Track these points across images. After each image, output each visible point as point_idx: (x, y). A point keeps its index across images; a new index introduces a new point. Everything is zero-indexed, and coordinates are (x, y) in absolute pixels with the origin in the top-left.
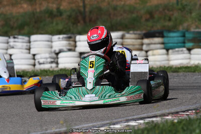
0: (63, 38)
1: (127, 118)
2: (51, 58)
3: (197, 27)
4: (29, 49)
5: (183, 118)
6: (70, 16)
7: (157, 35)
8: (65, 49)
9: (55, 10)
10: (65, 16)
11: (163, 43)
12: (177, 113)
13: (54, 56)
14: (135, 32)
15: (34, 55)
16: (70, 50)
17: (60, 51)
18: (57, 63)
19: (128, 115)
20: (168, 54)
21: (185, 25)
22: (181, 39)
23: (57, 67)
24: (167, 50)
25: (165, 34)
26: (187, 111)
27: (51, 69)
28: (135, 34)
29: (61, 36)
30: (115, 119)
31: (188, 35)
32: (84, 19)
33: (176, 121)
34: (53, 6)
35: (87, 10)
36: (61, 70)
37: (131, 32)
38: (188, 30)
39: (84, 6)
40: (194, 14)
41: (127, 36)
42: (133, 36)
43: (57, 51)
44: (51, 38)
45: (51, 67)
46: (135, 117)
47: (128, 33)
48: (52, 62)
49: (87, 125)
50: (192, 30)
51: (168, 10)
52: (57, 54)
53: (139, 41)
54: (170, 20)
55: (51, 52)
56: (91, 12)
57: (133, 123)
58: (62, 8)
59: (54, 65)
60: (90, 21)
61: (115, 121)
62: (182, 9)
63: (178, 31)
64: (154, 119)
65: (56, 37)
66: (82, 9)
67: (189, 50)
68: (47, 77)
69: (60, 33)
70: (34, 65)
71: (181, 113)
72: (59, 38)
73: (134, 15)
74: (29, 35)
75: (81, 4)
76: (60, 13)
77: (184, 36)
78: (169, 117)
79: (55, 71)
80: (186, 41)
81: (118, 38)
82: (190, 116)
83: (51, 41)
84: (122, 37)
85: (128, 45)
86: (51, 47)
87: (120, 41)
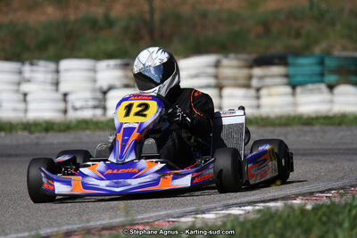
0: (116, 65)
1: (225, 202)
2: (95, 99)
3: (344, 48)
4: (57, 84)
5: (321, 203)
6: (126, 29)
7: (276, 61)
8: (118, 83)
9: (100, 18)
10: (117, 29)
11: (286, 76)
12: (312, 194)
13: (99, 95)
14: (241, 56)
15: (65, 95)
16: (127, 86)
17: (111, 88)
18: (105, 108)
20: (294, 94)
21: (323, 45)
22: (317, 69)
23: (104, 114)
24: (294, 87)
25: (290, 60)
26: (329, 190)
27: (95, 119)
28: (238, 59)
29: (112, 62)
31: (329, 63)
32: (151, 33)
33: (309, 207)
34: (98, 11)
35: (157, 16)
37: (232, 56)
38: (328, 53)
39: (152, 11)
40: (338, 27)
41: (225, 62)
42: (235, 63)
43: (105, 87)
44: (95, 66)
46: (239, 201)
47: (226, 57)
48: (95, 107)
49: (157, 213)
50: (337, 52)
52: (105, 93)
53: (245, 72)
54: (298, 35)
55: (94, 90)
56: (163, 21)
57: (236, 211)
58: (113, 14)
59: (99, 112)
60: (162, 36)
61: (204, 207)
62: (320, 17)
63: (312, 55)
64: (271, 204)
65: (103, 64)
66: (147, 16)
67: (331, 87)
68: (88, 132)
69: (110, 56)
70: (65, 111)
71: (317, 195)
72: (108, 66)
73: (236, 28)
74: (57, 59)
75: (146, 7)
76: (110, 23)
77: (321, 63)
78: (297, 201)
79: (102, 122)
80: (326, 72)
81: (209, 66)
82: (333, 199)
83: (94, 70)
84: (217, 65)
85: (227, 78)
86: (95, 81)
87: (212, 71)
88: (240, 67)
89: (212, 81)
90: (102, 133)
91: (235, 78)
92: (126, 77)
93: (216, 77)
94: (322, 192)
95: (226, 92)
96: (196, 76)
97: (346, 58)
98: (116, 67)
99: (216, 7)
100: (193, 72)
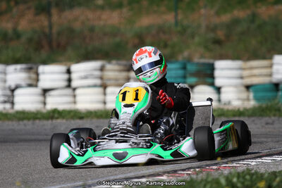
0: (21, 69)
1: (108, 178)
2: (4, 95)
3: (202, 56)
5: (183, 179)
6: (30, 40)
8: (23, 83)
9: (10, 31)
10: (23, 39)
12: (175, 171)
13: (9, 93)
14: (120, 62)
16: (30, 85)
17: (17, 87)
18: (13, 103)
19: (110, 174)
21: (186, 54)
22: (181, 72)
23: (13, 108)
26: (189, 169)
27: (4, 112)
28: (119, 65)
29: (19, 67)
30: (92, 179)
31: (190, 67)
32: (50, 44)
34: (8, 26)
35: (55, 30)
36: (18, 112)
37: (114, 62)
38: (189, 60)
39: (51, 27)
40: (197, 39)
41: (109, 66)
42: (116, 67)
43: (13, 87)
44: (5, 70)
45: (5, 109)
46: (118, 177)
47: (110, 62)
48: (5, 102)
50: (196, 60)
51: (164, 32)
52: (13, 91)
53: (124, 74)
54: (166, 46)
55: (4, 89)
56: (59, 34)
58: (20, 28)
59: (8, 106)
61: (91, 182)
62: (183, 31)
63: (176, 61)
64: (144, 180)
65: (11, 68)
66: (47, 30)
67: (192, 87)
69: (16, 62)
71: (180, 172)
72: (16, 69)
73: (118, 39)
75: (46, 23)
76: (17, 35)
77: (184, 68)
78: (164, 178)
79: (10, 114)
80: (188, 75)
81: (95, 70)
82: (192, 176)
83: (5, 73)
84: (102, 69)
85: (110, 79)
86: (5, 81)
87: (98, 73)
88: (121, 71)
89: (98, 82)
90: (10, 123)
91: (116, 80)
92: (30, 78)
93: (101, 78)
94: (184, 170)
95: (109, 90)
96: (86, 78)
97: (204, 64)
98: (22, 70)
99: (102, 23)
100: (83, 74)
